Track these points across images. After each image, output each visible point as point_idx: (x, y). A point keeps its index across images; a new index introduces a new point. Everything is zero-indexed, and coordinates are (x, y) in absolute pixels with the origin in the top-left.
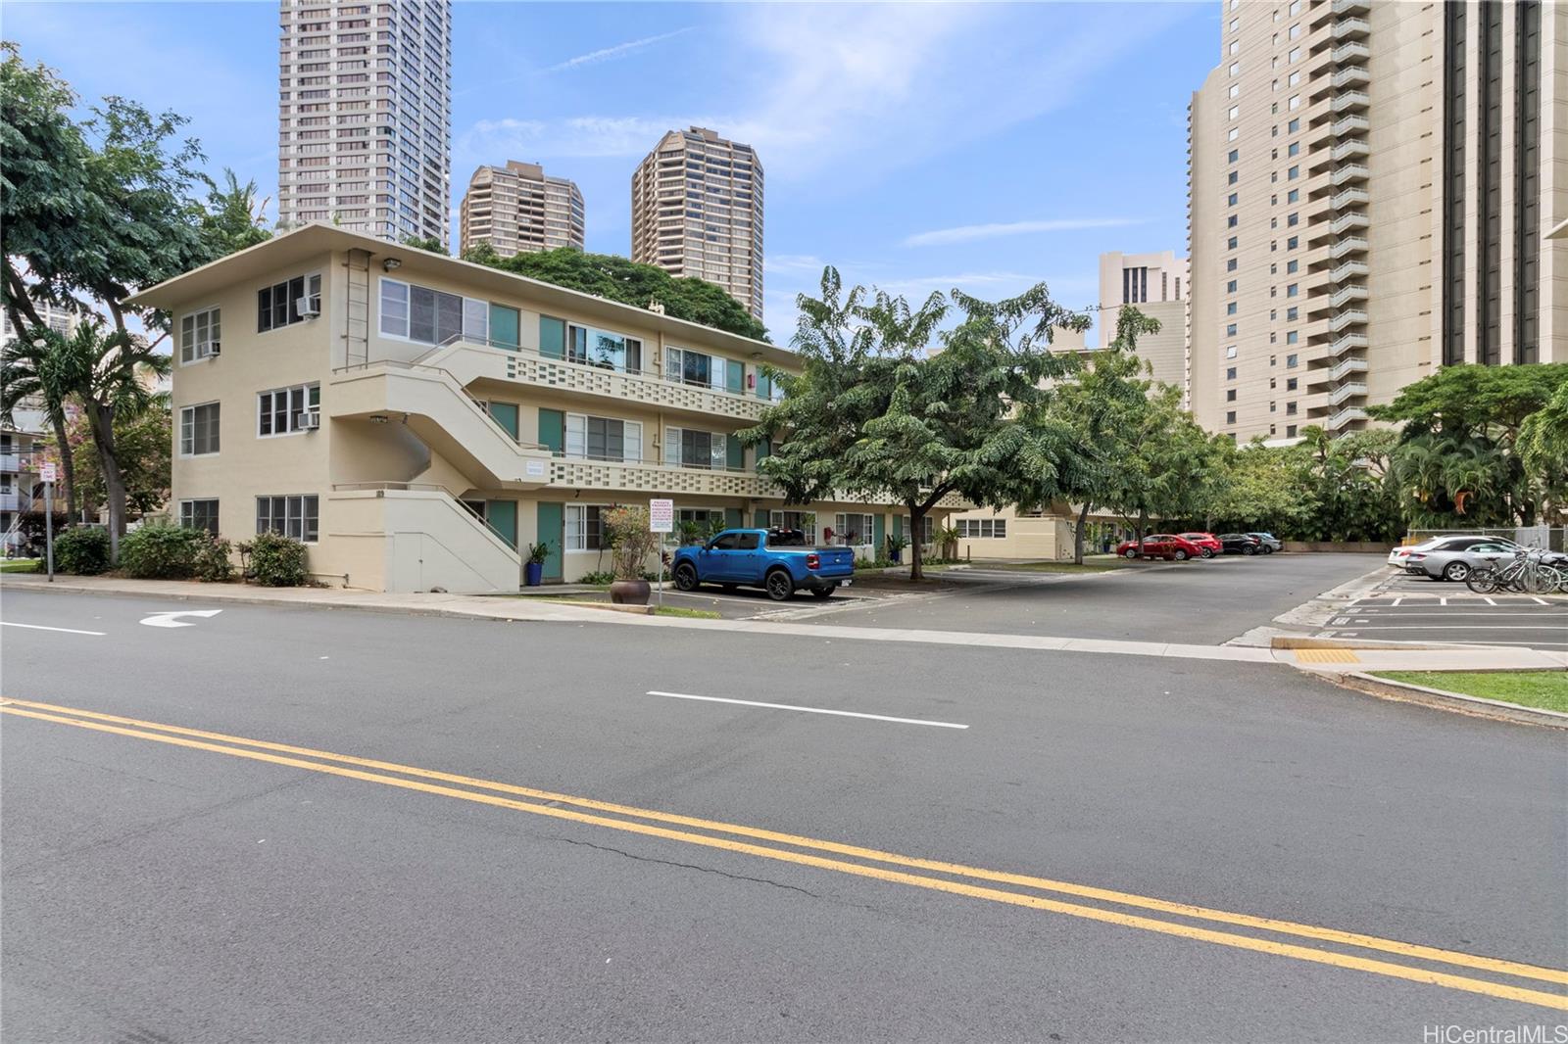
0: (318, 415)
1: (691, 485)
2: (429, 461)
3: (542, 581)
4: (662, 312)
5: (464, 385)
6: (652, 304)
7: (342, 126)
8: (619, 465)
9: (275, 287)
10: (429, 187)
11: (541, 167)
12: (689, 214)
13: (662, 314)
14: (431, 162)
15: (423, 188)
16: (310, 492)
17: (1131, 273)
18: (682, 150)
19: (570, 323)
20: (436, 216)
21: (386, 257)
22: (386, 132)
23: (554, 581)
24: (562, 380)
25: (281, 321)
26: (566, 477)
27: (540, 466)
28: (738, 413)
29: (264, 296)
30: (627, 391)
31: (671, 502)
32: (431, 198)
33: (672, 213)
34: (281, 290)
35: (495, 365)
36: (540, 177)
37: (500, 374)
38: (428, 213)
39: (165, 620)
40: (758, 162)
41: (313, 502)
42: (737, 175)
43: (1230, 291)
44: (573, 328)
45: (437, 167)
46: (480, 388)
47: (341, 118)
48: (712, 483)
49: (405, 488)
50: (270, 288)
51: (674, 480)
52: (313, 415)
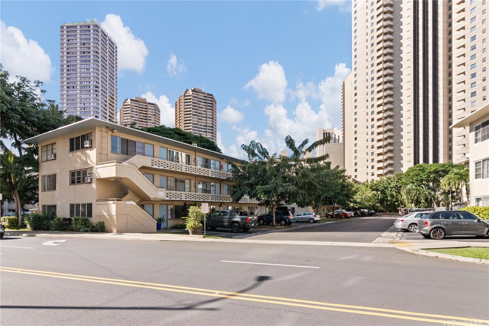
0: (92, 178)
1: (206, 198)
2: (128, 192)
3: (161, 229)
4: (196, 146)
5: (139, 168)
6: (193, 143)
7: (81, 85)
8: (184, 192)
9: (76, 138)
10: (110, 105)
11: (146, 99)
12: (193, 115)
13: (196, 147)
14: (111, 97)
15: (108, 106)
16: (89, 202)
17: (325, 134)
18: (191, 95)
19: (169, 149)
20: (113, 114)
21: (113, 129)
22: (96, 87)
23: (165, 228)
24: (167, 167)
25: (78, 149)
26: (169, 197)
27: (162, 193)
28: (219, 177)
29: (72, 140)
30: (187, 170)
31: (208, 204)
32: (111, 108)
33: (188, 114)
34: (78, 138)
35: (147, 162)
36: (146, 102)
37: (149, 165)
38: (110, 113)
39: (50, 243)
40: (215, 100)
41: (90, 206)
42: (208, 103)
43: (355, 134)
44: (169, 151)
45: (113, 99)
46: (143, 169)
47: (81, 82)
48: (212, 198)
49: (120, 200)
50: (74, 138)
51: (201, 197)
52: (90, 178)
